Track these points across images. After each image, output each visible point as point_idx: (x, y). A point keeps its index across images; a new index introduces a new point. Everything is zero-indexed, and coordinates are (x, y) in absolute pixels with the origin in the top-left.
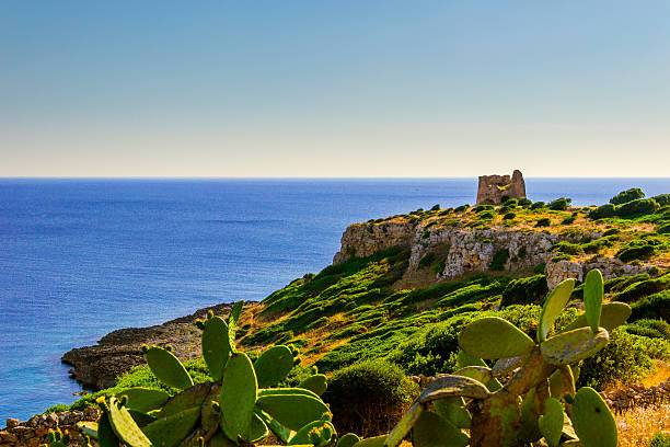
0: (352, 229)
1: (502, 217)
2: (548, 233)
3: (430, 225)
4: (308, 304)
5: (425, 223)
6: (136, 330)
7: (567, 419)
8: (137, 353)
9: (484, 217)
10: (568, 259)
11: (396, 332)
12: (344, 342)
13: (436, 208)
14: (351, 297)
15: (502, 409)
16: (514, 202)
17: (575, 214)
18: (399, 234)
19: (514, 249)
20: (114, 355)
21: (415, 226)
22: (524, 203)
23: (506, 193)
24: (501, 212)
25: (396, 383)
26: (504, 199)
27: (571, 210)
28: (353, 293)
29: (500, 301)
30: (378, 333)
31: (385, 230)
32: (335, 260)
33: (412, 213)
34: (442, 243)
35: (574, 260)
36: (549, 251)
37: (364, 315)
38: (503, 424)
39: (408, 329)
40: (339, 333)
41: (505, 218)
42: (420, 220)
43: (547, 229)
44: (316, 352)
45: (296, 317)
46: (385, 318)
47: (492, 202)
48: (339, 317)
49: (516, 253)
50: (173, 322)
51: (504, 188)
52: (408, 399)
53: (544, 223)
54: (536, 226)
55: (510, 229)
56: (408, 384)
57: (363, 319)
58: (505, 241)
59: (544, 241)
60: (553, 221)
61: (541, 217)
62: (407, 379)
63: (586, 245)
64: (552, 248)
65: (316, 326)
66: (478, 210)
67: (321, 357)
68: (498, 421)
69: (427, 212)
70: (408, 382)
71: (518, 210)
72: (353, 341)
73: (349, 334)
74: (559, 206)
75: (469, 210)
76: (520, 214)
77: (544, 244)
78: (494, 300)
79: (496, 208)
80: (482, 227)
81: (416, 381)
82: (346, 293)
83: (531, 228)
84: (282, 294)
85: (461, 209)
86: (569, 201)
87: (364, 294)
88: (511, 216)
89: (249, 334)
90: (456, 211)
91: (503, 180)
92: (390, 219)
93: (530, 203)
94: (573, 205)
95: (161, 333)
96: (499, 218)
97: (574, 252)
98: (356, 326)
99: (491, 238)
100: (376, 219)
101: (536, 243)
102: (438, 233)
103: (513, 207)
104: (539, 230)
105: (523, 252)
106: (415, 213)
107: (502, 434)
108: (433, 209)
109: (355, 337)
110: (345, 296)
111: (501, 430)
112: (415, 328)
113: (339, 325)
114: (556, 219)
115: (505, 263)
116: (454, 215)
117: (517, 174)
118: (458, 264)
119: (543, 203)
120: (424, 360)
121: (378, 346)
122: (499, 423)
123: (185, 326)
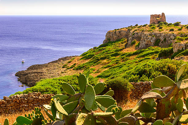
0: (109, 32)
1: (158, 28)
2: (173, 34)
3: (135, 31)
4: (95, 57)
5: (133, 30)
6: (39, 65)
7: (184, 104)
8: (39, 73)
9: (152, 28)
10: (180, 42)
11: (124, 66)
12: (106, 69)
13: (137, 25)
14: (109, 54)
15: (166, 102)
16: (162, 23)
17: (182, 27)
18: (124, 34)
19: (162, 39)
20: (32, 73)
21: (129, 31)
22: (165, 24)
23: (159, 20)
24: (158, 26)
25: (126, 85)
26: (159, 22)
27: (181, 26)
28: (109, 53)
29: (158, 56)
30: (118, 66)
31: (120, 33)
32: (103, 42)
33: (128, 27)
34: (138, 37)
35: (182, 43)
36: (174, 39)
37: (113, 60)
38: (166, 106)
39: (128, 65)
40: (105, 66)
41: (159, 28)
42: (131, 29)
43: (173, 32)
44: (98, 72)
45: (91, 61)
46: (120, 61)
47: (155, 23)
48: (105, 61)
49: (163, 40)
50: (51, 62)
51: (159, 19)
52: (130, 90)
53: (172, 30)
54: (169, 31)
55: (161, 32)
56: (130, 85)
57: (113, 62)
58: (159, 36)
59: (172, 36)
60: (175, 29)
61: (171, 28)
62: (129, 83)
63: (186, 38)
64: (175, 39)
65: (97, 64)
66: (150, 26)
67: (99, 74)
68: (164, 105)
69: (134, 27)
70: (130, 84)
71: (164, 26)
72: (110, 69)
73: (109, 66)
74: (177, 24)
75: (147, 26)
76: (164, 27)
77: (172, 37)
78: (156, 56)
79: (156, 25)
80: (152, 31)
81: (132, 84)
82: (107, 53)
83: (168, 32)
84: (86, 54)
85: (145, 26)
86: (180, 23)
87: (113, 53)
88: (161, 28)
89: (76, 66)
90: (143, 26)
91: (158, 16)
92: (121, 29)
93: (167, 23)
94: (181, 24)
95: (47, 66)
96: (157, 29)
97: (182, 40)
98: (110, 64)
99: (155, 35)
100: (117, 29)
101: (169, 37)
102: (137, 33)
103: (162, 25)
104: (171, 32)
105: (165, 40)
106: (130, 27)
107: (166, 109)
108: (136, 26)
109: (110, 68)
110: (107, 54)
111: (165, 108)
112: (130, 65)
113: (105, 64)
114: (176, 29)
115: (159, 43)
116: (143, 27)
117: (163, 14)
118: (144, 44)
119: (171, 24)
120: (134, 77)
121: (118, 70)
122: (165, 106)
123: (55, 64)
